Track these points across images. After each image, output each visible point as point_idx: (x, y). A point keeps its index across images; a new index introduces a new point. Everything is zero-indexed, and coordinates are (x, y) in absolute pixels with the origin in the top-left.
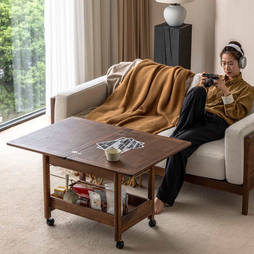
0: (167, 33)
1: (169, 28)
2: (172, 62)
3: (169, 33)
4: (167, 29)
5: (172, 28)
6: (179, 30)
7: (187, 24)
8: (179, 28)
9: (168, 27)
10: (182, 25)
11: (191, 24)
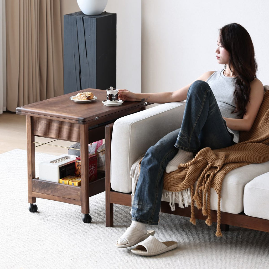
0: (80, 24)
1: (83, 17)
2: (88, 64)
3: (83, 24)
4: (81, 18)
5: (87, 17)
6: (95, 19)
7: (109, 13)
8: (96, 17)
9: (81, 16)
10: (102, 14)
11: (115, 12)
